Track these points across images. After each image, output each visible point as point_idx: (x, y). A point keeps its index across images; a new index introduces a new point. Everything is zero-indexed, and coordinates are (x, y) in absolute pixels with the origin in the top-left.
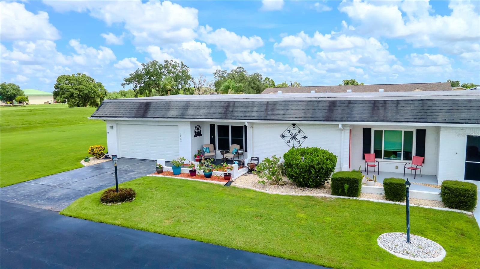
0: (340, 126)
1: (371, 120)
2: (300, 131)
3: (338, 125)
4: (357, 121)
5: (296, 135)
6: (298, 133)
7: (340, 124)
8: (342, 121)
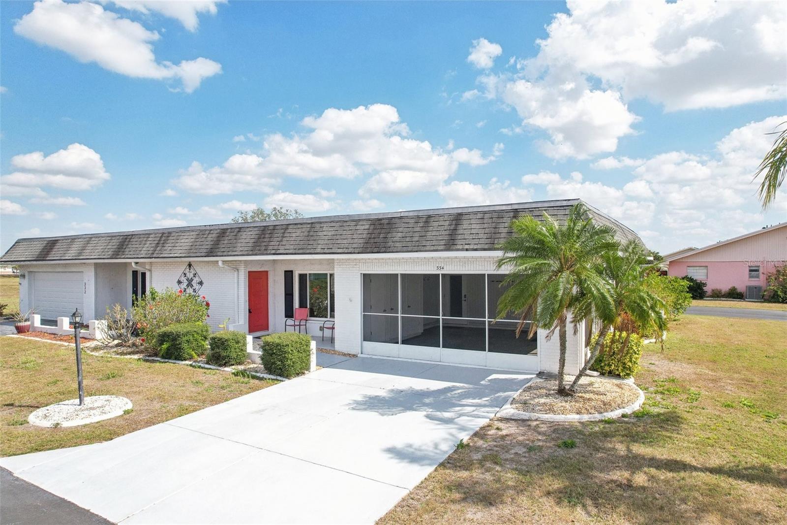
0: (220, 263)
1: (251, 253)
2: (195, 274)
3: (217, 261)
4: (237, 255)
5: (192, 280)
6: (194, 276)
7: (220, 259)
8: (222, 256)
